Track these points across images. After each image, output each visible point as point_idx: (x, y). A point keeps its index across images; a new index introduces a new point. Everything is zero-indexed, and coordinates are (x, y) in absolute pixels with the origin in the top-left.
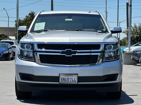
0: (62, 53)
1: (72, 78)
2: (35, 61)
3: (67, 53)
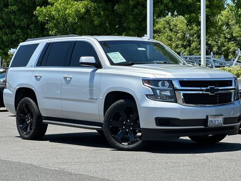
0: (207, 90)
1: (218, 119)
2: (176, 102)
3: (211, 90)
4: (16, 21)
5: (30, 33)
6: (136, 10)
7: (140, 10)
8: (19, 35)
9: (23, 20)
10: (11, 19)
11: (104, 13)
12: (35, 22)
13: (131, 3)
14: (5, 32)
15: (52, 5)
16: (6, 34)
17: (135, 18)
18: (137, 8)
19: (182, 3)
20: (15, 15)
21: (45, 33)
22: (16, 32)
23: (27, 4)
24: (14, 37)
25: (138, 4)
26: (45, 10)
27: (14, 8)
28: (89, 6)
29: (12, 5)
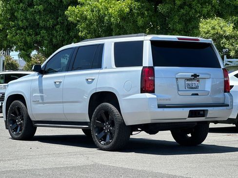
4: (41, 22)
5: (55, 34)
6: (182, 10)
7: (186, 11)
8: (43, 36)
9: (48, 21)
10: (35, 19)
11: (148, 13)
12: (61, 23)
13: (178, 3)
14: (28, 33)
15: (82, 4)
16: (30, 35)
17: (180, 19)
18: (183, 8)
19: (230, 4)
20: (40, 15)
21: (71, 34)
22: (40, 33)
23: (53, 4)
24: (39, 38)
25: (185, 4)
26: (77, 11)
27: (41, 7)
28: (133, 5)
29: (37, 5)
